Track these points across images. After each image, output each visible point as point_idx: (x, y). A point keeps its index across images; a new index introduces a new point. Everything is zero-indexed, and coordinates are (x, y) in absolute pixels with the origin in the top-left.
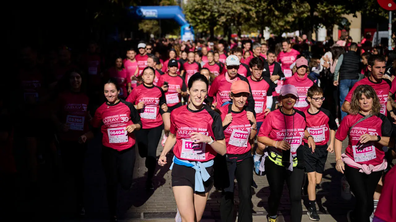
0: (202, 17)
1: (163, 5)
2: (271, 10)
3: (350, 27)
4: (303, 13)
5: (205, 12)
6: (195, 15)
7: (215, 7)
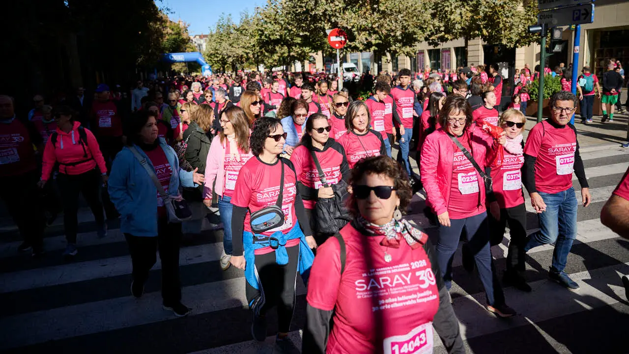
0: (216, 59)
1: (188, 52)
2: (262, 52)
3: (316, 62)
4: (284, 53)
5: (218, 55)
6: (211, 58)
7: (224, 52)
